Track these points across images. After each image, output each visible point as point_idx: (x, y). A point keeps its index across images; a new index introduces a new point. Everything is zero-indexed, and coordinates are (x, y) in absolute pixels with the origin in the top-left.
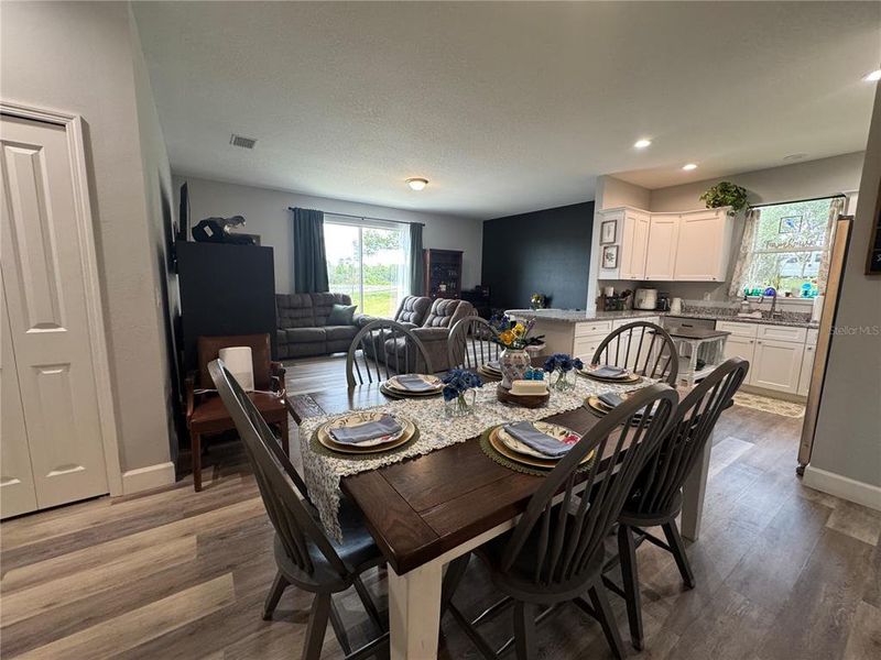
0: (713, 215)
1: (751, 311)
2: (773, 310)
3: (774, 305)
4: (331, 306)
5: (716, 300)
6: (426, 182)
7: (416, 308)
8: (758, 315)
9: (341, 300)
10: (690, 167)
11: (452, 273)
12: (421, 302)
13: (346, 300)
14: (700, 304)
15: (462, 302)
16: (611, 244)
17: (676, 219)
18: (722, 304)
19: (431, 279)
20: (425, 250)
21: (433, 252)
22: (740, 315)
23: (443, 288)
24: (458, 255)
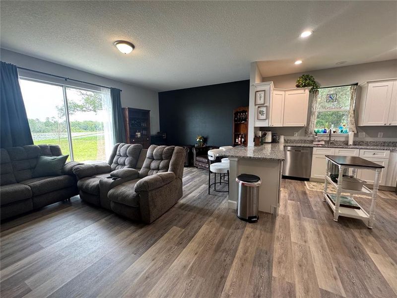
0: (302, 91)
1: (319, 141)
2: (330, 140)
3: (330, 138)
4: (37, 158)
5: (300, 136)
6: (133, 47)
7: (129, 153)
8: (323, 143)
9: (48, 151)
10: (298, 62)
11: (144, 125)
12: (134, 148)
13: (55, 151)
14: (292, 138)
15: (176, 148)
16: (262, 105)
17: (283, 93)
18: (303, 138)
19: (130, 128)
20: (124, 109)
21: (130, 110)
22: (314, 143)
23: (139, 135)
24: (147, 113)
